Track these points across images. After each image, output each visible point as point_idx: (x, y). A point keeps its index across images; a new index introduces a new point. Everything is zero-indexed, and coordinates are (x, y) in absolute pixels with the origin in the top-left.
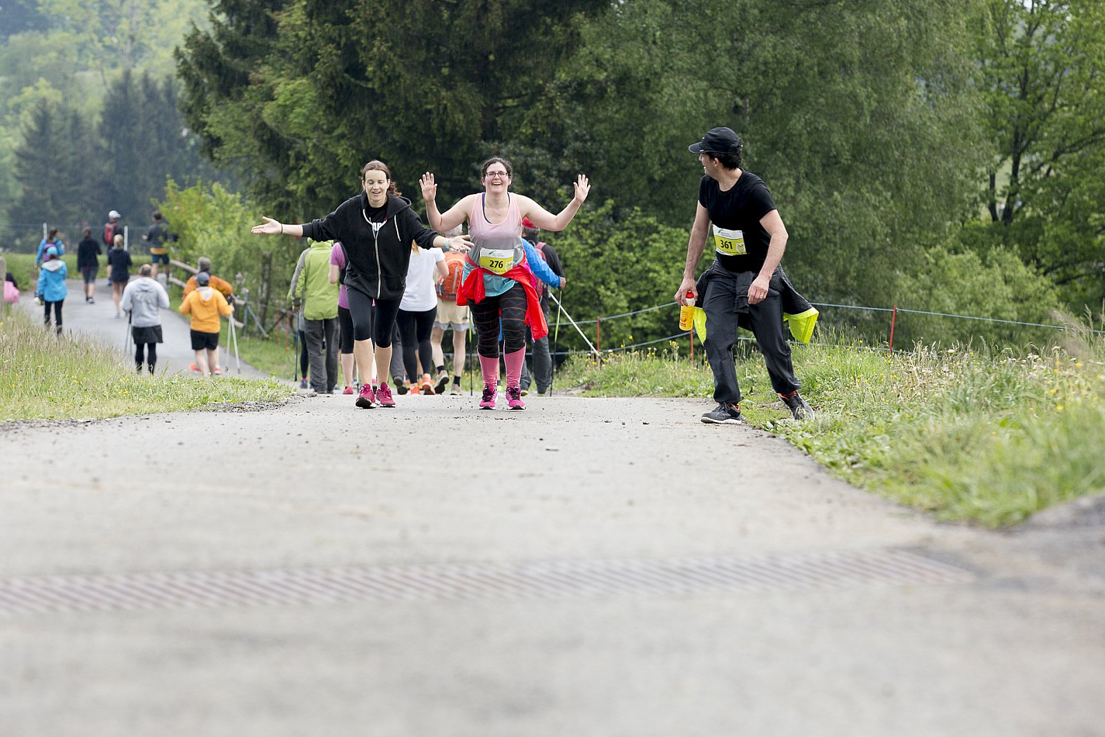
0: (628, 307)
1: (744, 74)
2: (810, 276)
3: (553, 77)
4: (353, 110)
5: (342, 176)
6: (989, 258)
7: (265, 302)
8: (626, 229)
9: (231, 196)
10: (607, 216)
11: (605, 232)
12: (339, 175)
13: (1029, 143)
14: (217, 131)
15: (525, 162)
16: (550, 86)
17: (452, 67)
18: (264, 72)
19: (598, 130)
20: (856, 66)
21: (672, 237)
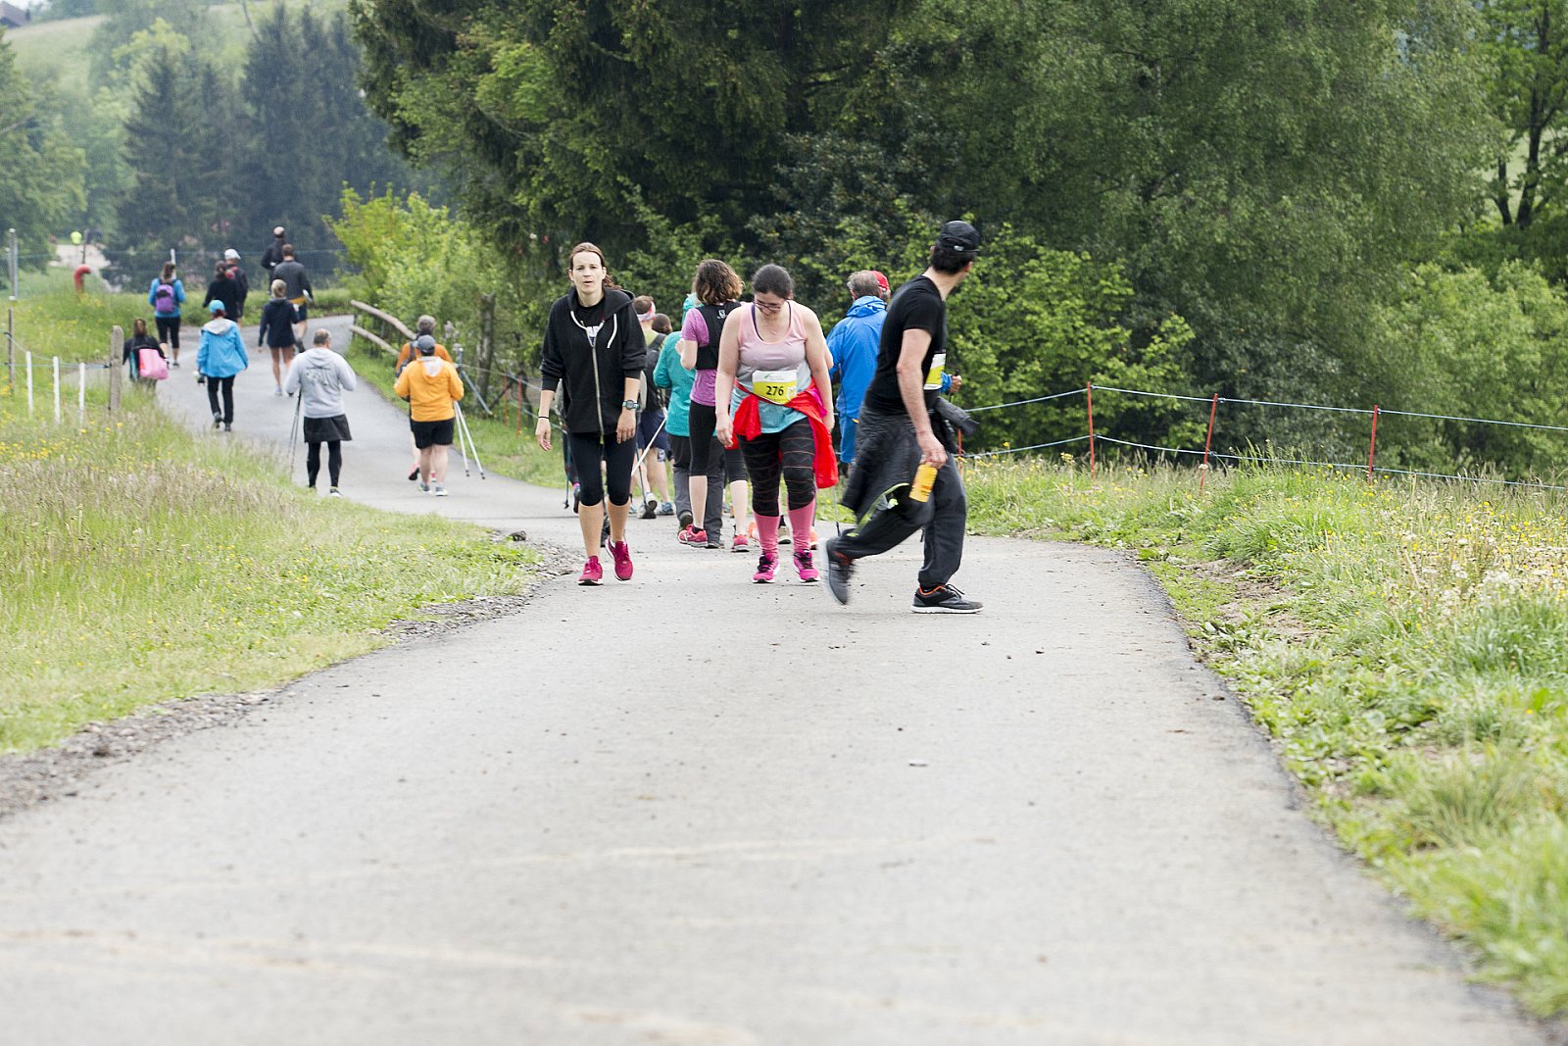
0: (997, 365)
1: (1153, 32)
2: (1251, 314)
3: (885, 41)
4: (605, 92)
5: (591, 185)
6: (1499, 277)
7: (486, 365)
8: (992, 254)
9: (435, 212)
12: (586, 184)
13: (1552, 112)
14: (412, 116)
15: (849, 161)
16: (881, 54)
17: (742, 28)
18: (477, 33)
19: (949, 115)
20: (1309, 18)
21: (1056, 263)
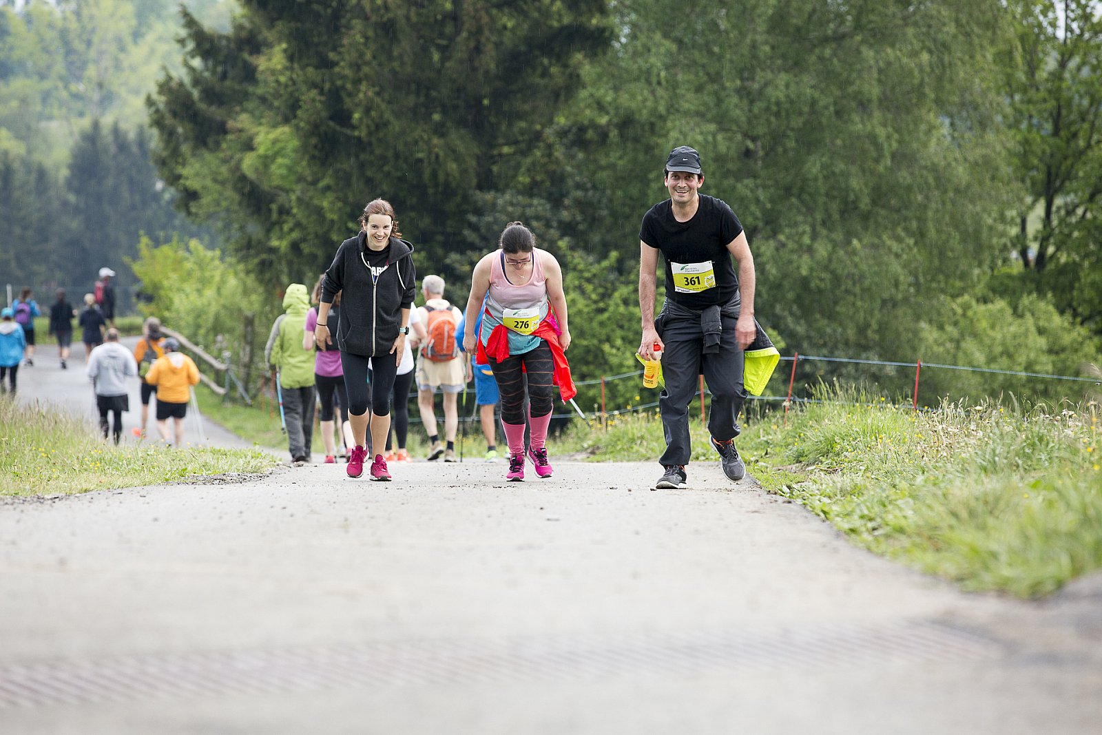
1: (755, 115)
2: (828, 330)
3: (551, 121)
4: (339, 160)
6: (1020, 307)
7: (247, 366)
8: (632, 283)
9: (210, 254)
10: (611, 269)
11: (609, 285)
12: (325, 230)
13: (1063, 182)
14: (193, 184)
16: (549, 133)
17: (444, 112)
18: (243, 121)
19: (600, 178)
20: (875, 105)
